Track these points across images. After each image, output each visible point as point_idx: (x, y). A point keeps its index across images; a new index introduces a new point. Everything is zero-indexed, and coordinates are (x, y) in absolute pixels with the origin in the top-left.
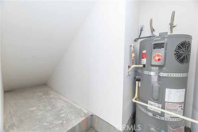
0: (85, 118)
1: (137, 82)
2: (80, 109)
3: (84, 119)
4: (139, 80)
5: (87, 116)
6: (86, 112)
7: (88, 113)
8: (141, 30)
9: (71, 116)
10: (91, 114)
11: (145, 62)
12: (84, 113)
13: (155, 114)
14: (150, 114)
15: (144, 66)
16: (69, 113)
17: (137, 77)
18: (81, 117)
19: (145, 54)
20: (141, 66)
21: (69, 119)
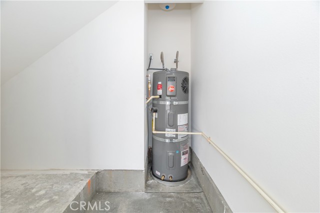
0: (89, 179)
1: (154, 114)
2: (71, 174)
3: (88, 181)
4: (156, 111)
5: (91, 176)
6: (86, 172)
7: (88, 172)
8: (151, 59)
9: (63, 187)
10: (96, 171)
11: (161, 93)
12: (83, 175)
13: (171, 139)
14: (167, 141)
15: (160, 96)
16: (52, 185)
17: (154, 108)
18: (82, 180)
19: (161, 85)
20: (158, 97)
21: (61, 191)
